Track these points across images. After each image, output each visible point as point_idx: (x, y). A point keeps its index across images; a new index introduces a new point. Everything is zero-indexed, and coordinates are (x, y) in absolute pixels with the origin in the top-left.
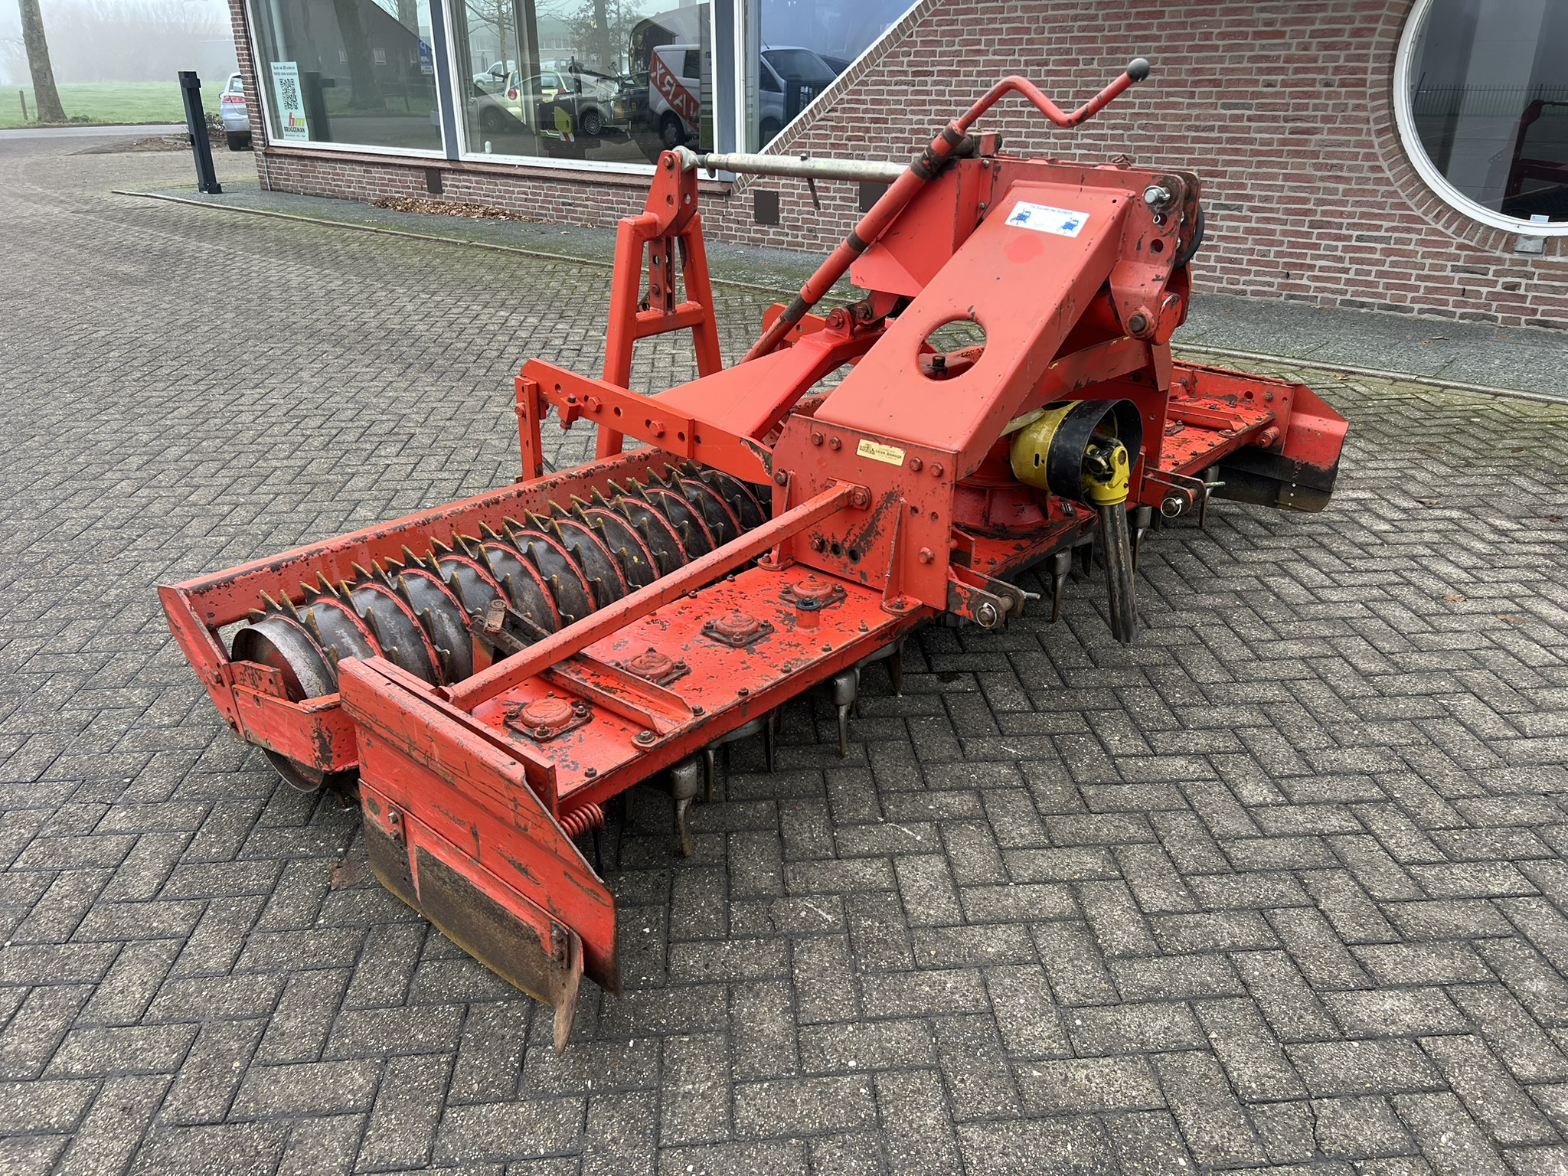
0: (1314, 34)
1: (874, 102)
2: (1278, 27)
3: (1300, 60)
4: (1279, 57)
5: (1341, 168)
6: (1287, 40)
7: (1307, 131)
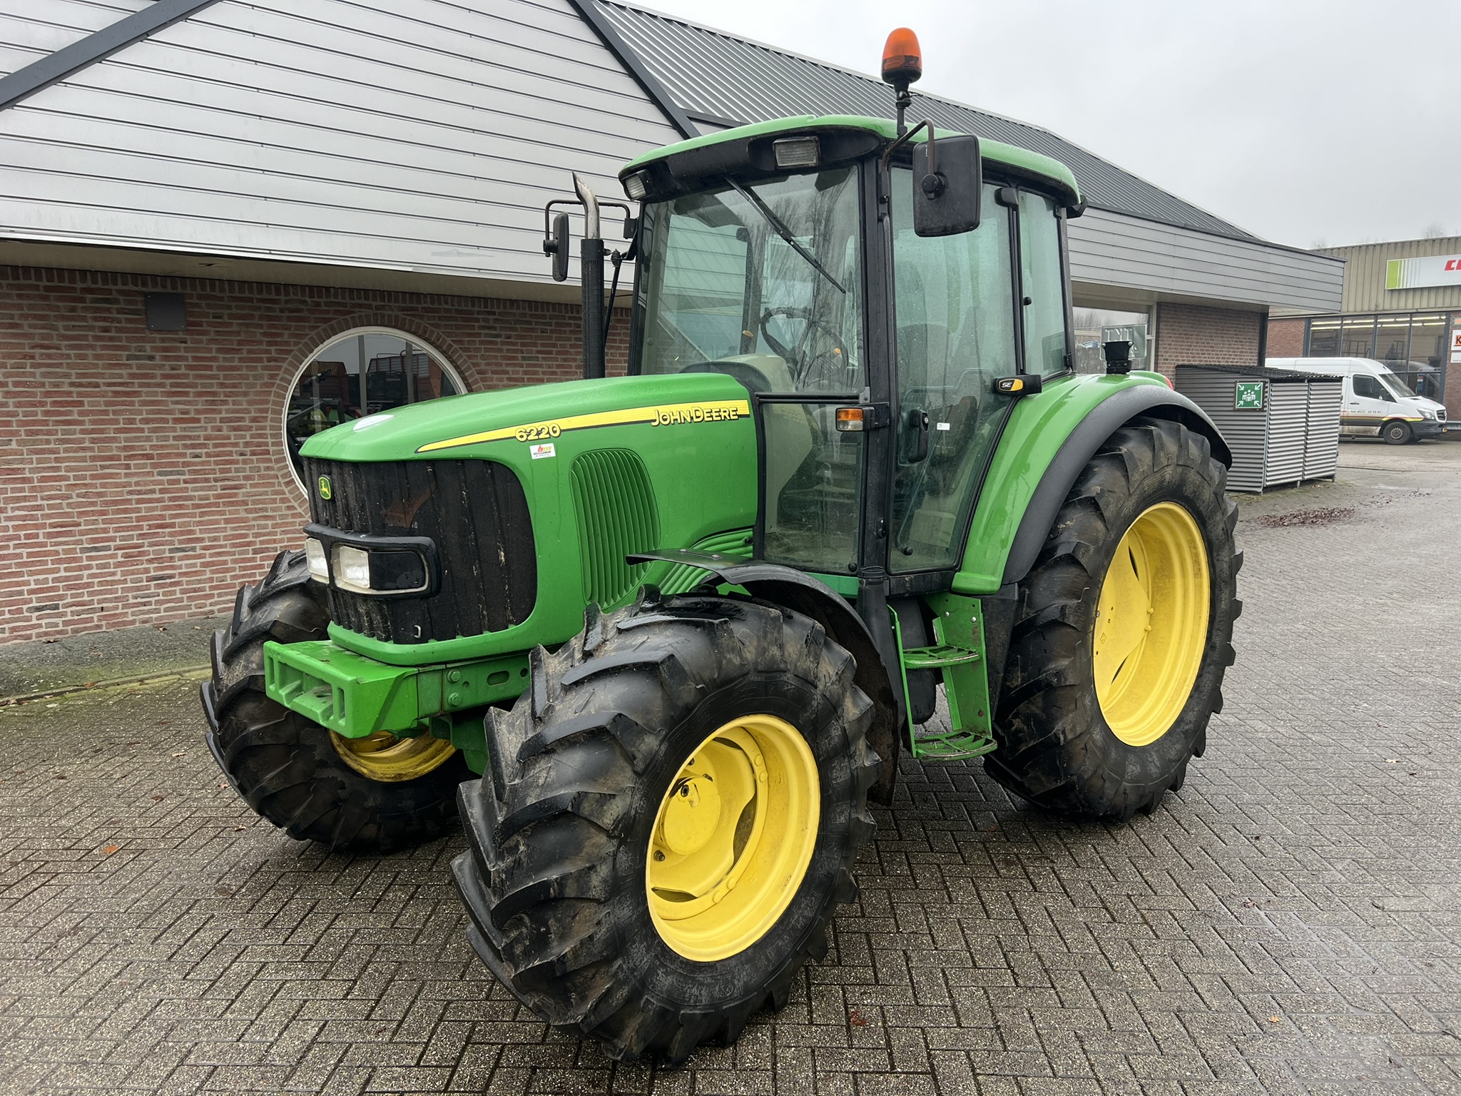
0: (222, 420)
2: (192, 415)
3: (216, 438)
4: (199, 436)
5: (266, 510)
6: (202, 424)
7: (235, 487)
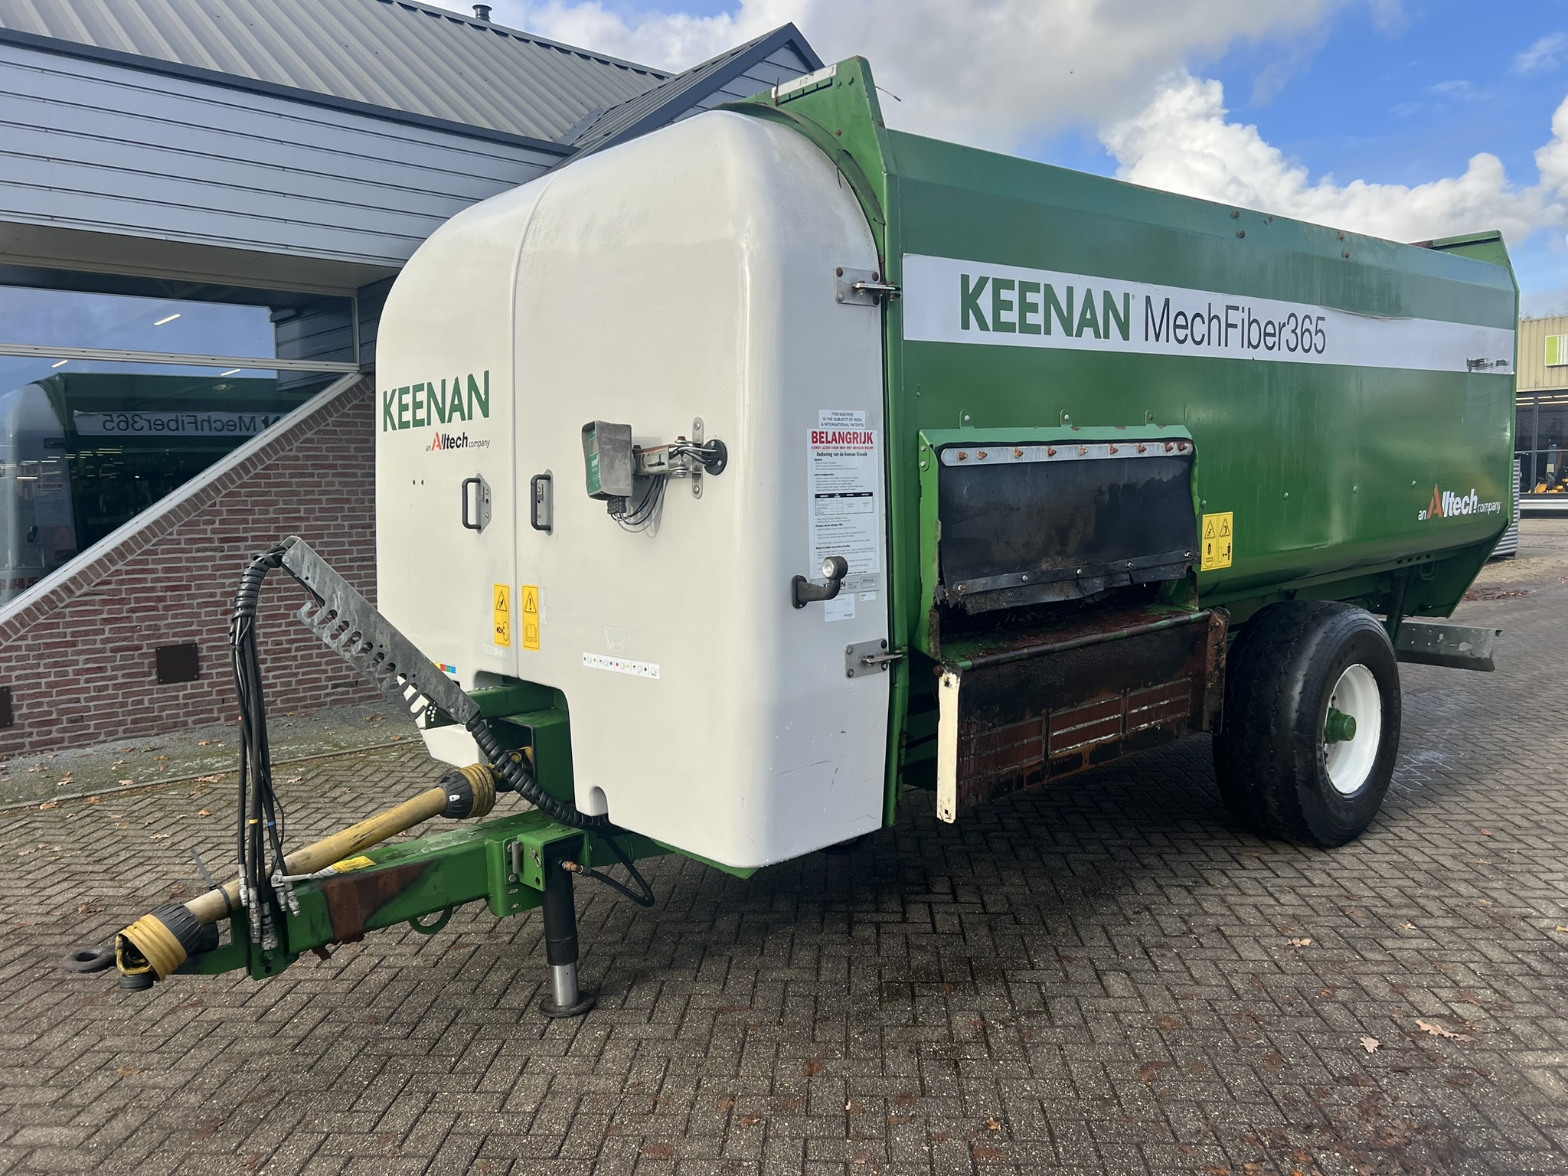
1: (167, 570)
